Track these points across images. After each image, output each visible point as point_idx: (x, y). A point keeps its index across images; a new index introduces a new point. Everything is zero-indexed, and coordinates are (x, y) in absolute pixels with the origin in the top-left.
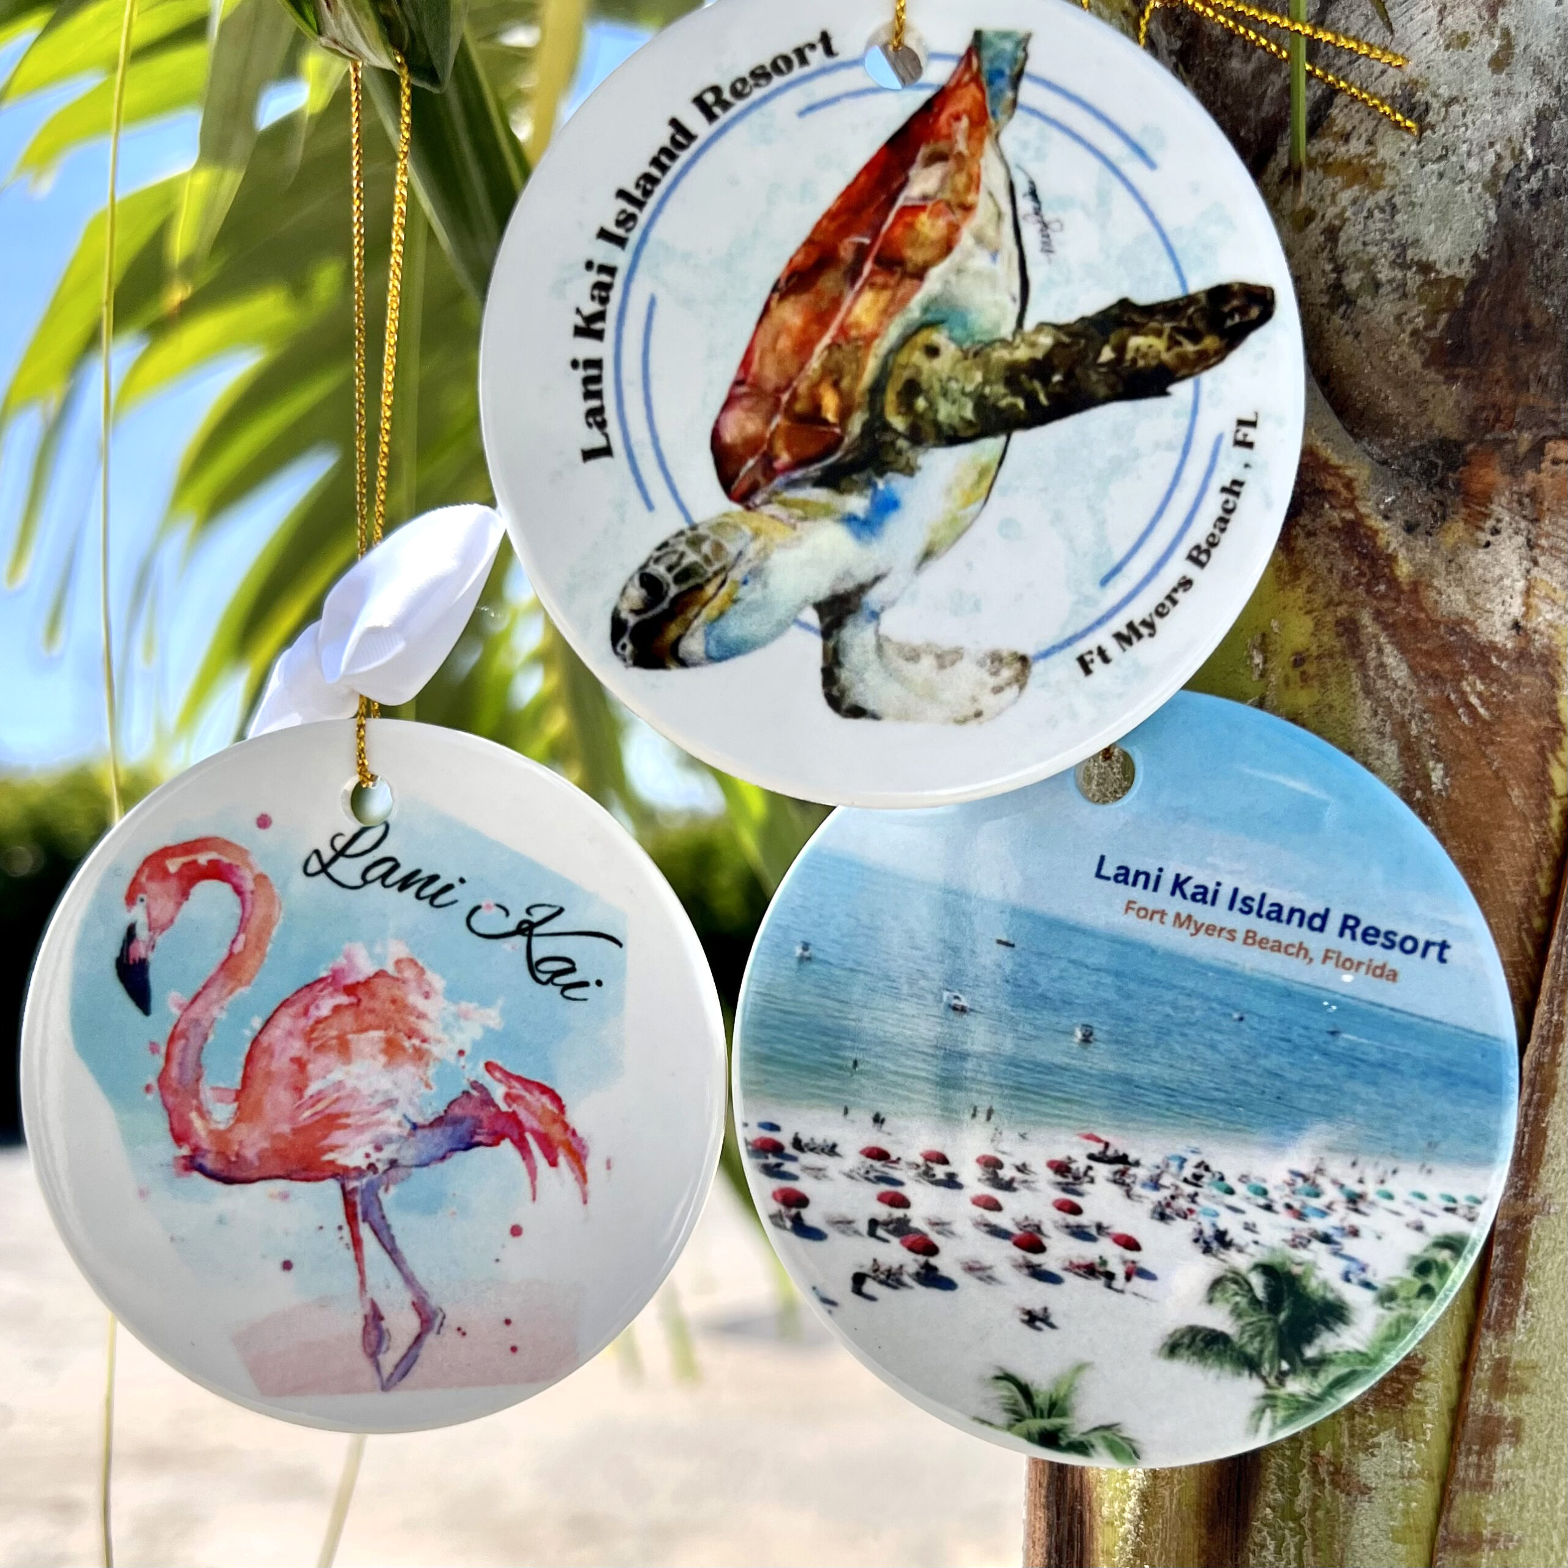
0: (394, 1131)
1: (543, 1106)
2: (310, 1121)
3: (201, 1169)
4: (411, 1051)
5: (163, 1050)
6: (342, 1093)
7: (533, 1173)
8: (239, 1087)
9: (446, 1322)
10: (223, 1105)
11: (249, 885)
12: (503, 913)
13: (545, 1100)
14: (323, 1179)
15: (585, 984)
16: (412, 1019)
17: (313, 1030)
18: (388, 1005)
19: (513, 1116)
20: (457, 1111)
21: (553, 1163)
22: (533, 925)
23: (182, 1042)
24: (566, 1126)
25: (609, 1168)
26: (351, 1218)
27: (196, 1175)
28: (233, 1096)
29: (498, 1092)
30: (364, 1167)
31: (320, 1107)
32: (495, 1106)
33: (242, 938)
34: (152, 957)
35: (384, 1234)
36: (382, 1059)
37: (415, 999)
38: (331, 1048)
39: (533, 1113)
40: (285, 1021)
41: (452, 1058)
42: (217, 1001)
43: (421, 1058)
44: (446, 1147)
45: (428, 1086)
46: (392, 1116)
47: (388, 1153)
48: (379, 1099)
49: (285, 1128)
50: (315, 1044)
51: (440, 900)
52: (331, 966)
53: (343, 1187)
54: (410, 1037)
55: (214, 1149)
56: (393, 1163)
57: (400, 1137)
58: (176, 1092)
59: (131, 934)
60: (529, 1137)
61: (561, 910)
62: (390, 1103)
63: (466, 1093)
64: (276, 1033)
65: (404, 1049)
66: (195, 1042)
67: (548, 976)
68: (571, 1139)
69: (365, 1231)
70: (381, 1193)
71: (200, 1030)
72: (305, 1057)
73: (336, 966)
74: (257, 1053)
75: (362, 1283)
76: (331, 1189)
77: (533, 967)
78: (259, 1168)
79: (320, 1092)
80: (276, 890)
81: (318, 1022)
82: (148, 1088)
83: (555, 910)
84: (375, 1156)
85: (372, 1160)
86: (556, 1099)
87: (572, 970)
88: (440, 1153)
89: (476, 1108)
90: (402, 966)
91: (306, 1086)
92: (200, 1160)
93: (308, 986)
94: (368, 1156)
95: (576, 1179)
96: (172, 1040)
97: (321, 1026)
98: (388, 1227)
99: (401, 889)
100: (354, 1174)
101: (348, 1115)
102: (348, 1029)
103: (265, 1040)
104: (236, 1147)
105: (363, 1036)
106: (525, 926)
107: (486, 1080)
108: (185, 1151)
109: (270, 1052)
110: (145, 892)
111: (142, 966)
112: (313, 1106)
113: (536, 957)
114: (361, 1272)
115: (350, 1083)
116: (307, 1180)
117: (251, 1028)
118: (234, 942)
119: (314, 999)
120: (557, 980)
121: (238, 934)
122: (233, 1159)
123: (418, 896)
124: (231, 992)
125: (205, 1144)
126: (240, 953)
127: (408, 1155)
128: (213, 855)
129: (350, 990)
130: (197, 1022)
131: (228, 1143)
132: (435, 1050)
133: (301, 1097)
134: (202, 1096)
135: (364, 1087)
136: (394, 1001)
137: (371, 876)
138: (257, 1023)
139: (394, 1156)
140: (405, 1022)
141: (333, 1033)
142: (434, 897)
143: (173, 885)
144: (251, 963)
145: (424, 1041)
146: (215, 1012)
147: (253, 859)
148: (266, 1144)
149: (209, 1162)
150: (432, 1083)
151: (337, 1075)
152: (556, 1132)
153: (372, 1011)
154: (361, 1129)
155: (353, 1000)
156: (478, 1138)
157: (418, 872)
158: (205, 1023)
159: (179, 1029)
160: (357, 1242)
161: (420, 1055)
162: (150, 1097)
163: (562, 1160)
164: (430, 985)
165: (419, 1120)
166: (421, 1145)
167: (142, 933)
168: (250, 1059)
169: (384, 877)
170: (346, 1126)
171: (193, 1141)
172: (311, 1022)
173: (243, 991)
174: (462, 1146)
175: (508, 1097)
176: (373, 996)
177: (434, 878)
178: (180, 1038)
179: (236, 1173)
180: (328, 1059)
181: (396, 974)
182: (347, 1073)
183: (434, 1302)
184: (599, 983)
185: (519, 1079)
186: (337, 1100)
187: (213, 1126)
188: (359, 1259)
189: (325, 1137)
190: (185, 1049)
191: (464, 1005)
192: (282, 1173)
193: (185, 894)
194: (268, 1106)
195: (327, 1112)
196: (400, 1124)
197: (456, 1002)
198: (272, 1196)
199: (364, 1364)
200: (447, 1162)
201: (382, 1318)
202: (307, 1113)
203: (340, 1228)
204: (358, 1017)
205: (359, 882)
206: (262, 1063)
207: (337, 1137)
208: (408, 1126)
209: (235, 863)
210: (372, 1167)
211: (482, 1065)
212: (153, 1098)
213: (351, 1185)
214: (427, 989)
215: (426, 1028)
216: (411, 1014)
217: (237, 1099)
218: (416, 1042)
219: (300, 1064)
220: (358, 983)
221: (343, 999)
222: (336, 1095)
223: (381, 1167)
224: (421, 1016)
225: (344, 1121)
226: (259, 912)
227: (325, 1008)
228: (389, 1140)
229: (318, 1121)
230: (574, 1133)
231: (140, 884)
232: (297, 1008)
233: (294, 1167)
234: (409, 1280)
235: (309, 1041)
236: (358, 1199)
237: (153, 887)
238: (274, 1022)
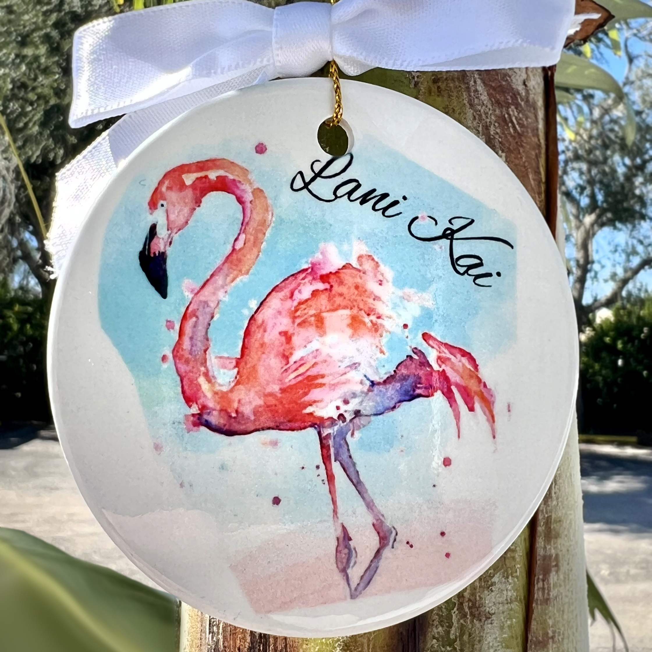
0: (358, 388)
1: (463, 365)
2: (293, 382)
3: (208, 425)
4: (369, 324)
5: (177, 327)
6: (319, 359)
7: (457, 417)
8: (239, 357)
9: (398, 538)
10: (226, 371)
11: (248, 197)
12: (434, 222)
13: (464, 360)
14: (305, 428)
15: (489, 275)
16: (371, 301)
17: (296, 310)
18: (353, 290)
19: (443, 374)
20: (404, 371)
21: (471, 409)
22: (454, 232)
23: (194, 319)
24: (479, 381)
25: (509, 411)
26: (326, 459)
27: (203, 429)
28: (234, 363)
29: (432, 356)
30: (335, 417)
31: (302, 370)
32: (430, 366)
33: (243, 237)
34: (170, 252)
35: (351, 470)
36: (349, 331)
37: (372, 286)
38: (311, 325)
39: (456, 371)
40: (275, 302)
41: (399, 330)
42: (223, 287)
43: (376, 330)
44: (396, 399)
45: (382, 352)
46: (355, 376)
47: (353, 405)
48: (347, 363)
49: (275, 388)
50: (298, 321)
51: (389, 212)
52: (310, 260)
53: (319, 433)
54: (368, 315)
55: (218, 407)
56: (357, 413)
57: (362, 392)
58: (187, 362)
59: (153, 231)
60: (453, 388)
61: (472, 221)
62: (355, 366)
63: (410, 357)
65: (364, 323)
66: (203, 320)
67: (465, 269)
68: (483, 390)
69: (336, 468)
70: (348, 437)
71: (207, 310)
72: (291, 331)
73: (314, 260)
74: (253, 328)
75: (335, 511)
76: (311, 433)
77: (454, 262)
78: (255, 420)
79: (302, 359)
80: (270, 202)
81: (300, 303)
82: (164, 358)
83: (469, 221)
84: (344, 408)
85: (341, 411)
86: (472, 360)
87: (481, 264)
88: (392, 405)
89: (416, 368)
90: (364, 260)
91: (291, 354)
92: (205, 417)
93: (293, 275)
94: (338, 408)
95: (488, 420)
96: (185, 318)
97: (303, 306)
98: (354, 464)
99: (362, 203)
100: (327, 423)
101: (323, 376)
102: (323, 308)
103: (260, 318)
104: (235, 405)
105: (335, 314)
106: (449, 232)
107: (423, 346)
108: (195, 410)
109: (263, 327)
110: (165, 199)
111: (162, 257)
112: (296, 369)
113: (455, 257)
114: (334, 502)
115: (325, 351)
116: (293, 430)
117: (250, 309)
118: (236, 240)
119: (299, 285)
120: (470, 272)
121: (239, 234)
122: (234, 415)
123: (374, 208)
124: (233, 280)
125: (211, 404)
126: (240, 250)
127: (368, 407)
128: (221, 173)
129: (324, 278)
130: (206, 304)
131: (230, 402)
133: (288, 363)
134: (208, 363)
136: (357, 287)
137: (340, 193)
138: (254, 305)
139: (358, 408)
140: (365, 303)
141: (312, 312)
142: (385, 209)
143: (189, 194)
144: (250, 257)
145: (379, 317)
146: (221, 295)
147: (252, 177)
148: (260, 402)
149: (214, 419)
150: (384, 349)
151: (315, 345)
152: (473, 385)
153: (341, 295)
154: (334, 386)
155: (327, 286)
156: (418, 391)
157: (374, 190)
158: (212, 305)
159: (190, 309)
160: (330, 478)
161: (376, 328)
162: (165, 366)
163: (477, 406)
164: (382, 275)
165: (376, 378)
166: (378, 399)
167: (162, 232)
168: (247, 333)
169: (350, 193)
170: (322, 385)
171: (200, 401)
172: (295, 303)
173: (242, 279)
174: (407, 398)
175: (441, 360)
176: (341, 283)
177: (385, 196)
178: (191, 317)
179: (237, 427)
181: (358, 267)
182: (323, 344)
183: (388, 523)
184: (499, 274)
185: (446, 345)
186: (315, 364)
187: (217, 388)
188: (332, 491)
189: (306, 394)
190: (195, 326)
191: (407, 290)
192: (272, 424)
193: (198, 202)
194: (261, 370)
195: (309, 373)
196: (361, 383)
197: (401, 288)
198: (264, 444)
199: (338, 577)
200: (397, 411)
201: (350, 539)
202: (293, 376)
203: (318, 467)
204: (330, 299)
205: (333, 197)
206: (257, 335)
207: (315, 394)
208: (368, 383)
209: (237, 178)
210: (341, 417)
211: (420, 336)
212: (169, 366)
213: (325, 432)
214: (381, 278)
215: (380, 308)
216: (369, 297)
217: (237, 365)
218: (373, 318)
219: (287, 336)
220: (331, 273)
221: (320, 286)
222: (314, 361)
223: (348, 417)
224: (376, 298)
225: (320, 381)
226: (257, 217)
227: (306, 292)
228: (354, 395)
229: (300, 382)
230: (485, 386)
231: (161, 192)
232: (286, 292)
234: (370, 506)
235: (294, 318)
236: (331, 442)
237: (173, 196)
238: (266, 304)
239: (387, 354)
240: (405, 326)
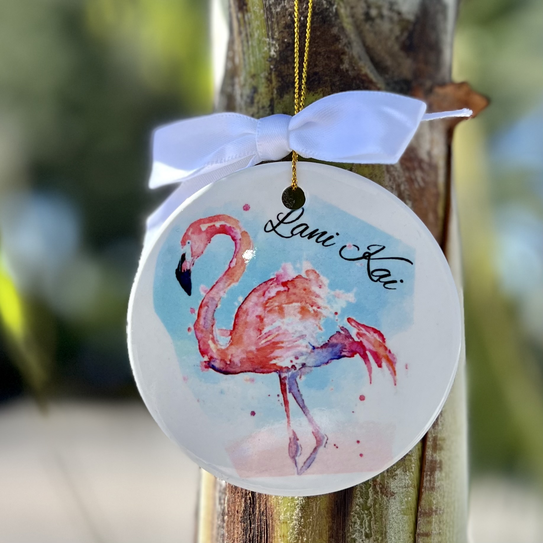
0: (304, 350)
1: (375, 338)
2: (264, 345)
3: (214, 368)
4: (312, 312)
5: (197, 312)
6: (281, 332)
7: (370, 370)
8: (232, 329)
9: (328, 442)
10: (224, 337)
11: (239, 236)
12: (357, 249)
13: (376, 335)
14: (271, 372)
15: (395, 282)
16: (313, 298)
17: (267, 303)
18: (302, 291)
19: (361, 343)
20: (334, 341)
21: (380, 366)
22: (370, 254)
23: (206, 308)
24: (386, 348)
25: (407, 368)
26: (284, 391)
27: (211, 370)
28: (229, 333)
29: (353, 332)
30: (290, 367)
31: (269, 338)
32: (352, 338)
33: (235, 260)
34: (192, 269)
35: (299, 399)
36: (299, 316)
37: (315, 289)
38: (275, 311)
39: (370, 342)
40: (254, 298)
41: (332, 316)
42: (223, 289)
43: (317, 316)
44: (329, 358)
45: (320, 329)
46: (303, 343)
47: (301, 360)
48: (298, 334)
49: (253, 348)
50: (268, 309)
51: (327, 243)
52: (276, 273)
53: (280, 376)
54: (312, 306)
55: (220, 358)
56: (304, 365)
57: (307, 352)
58: (202, 331)
59: (183, 257)
60: (368, 353)
61: (384, 247)
62: (302, 337)
63: (338, 332)
64: (249, 304)
65: (309, 311)
66: (212, 308)
67: (378, 278)
68: (388, 354)
70: (298, 379)
71: (214, 302)
72: (263, 316)
73: (278, 273)
74: (240, 313)
75: (289, 422)
76: (275, 376)
77: (370, 274)
78: (241, 366)
79: (270, 331)
80: (251, 239)
81: (269, 299)
82: (189, 329)
83: (381, 247)
84: (295, 362)
85: (294, 363)
86: (381, 335)
87: (389, 275)
88: (326, 360)
89: (343, 339)
90: (309, 273)
91: (263, 329)
92: (213, 363)
93: (265, 282)
94: (291, 361)
95: (391, 373)
96: (201, 307)
97: (271, 301)
98: (301, 395)
99: (309, 238)
100: (285, 370)
101: (282, 342)
102: (283, 302)
103: (244, 307)
104: (229, 357)
105: (290, 305)
106: (367, 255)
107: (348, 326)
108: (206, 359)
109: (246, 313)
110: (190, 239)
111: (189, 272)
112: (266, 338)
113: (371, 270)
114: (288, 417)
115: (284, 327)
116: (263, 373)
117: (238, 302)
118: (231, 262)
119: (268, 288)
120: (382, 280)
121: (233, 259)
122: (228, 363)
123: (317, 241)
124: (229, 285)
125: (215, 356)
126: (234, 267)
127: (310, 361)
128: (223, 223)
129: (284, 284)
130: (213, 299)
131: (226, 355)
132: (324, 312)
133: (261, 334)
134: (214, 333)
135: (290, 329)
136: (305, 290)
137: (295, 232)
138: (241, 299)
139: (304, 362)
140: (310, 299)
141: (276, 304)
142: (324, 242)
143: (204, 236)
144: (239, 272)
145: (319, 308)
146: (222, 294)
147: (240, 224)
148: (244, 356)
149: (217, 364)
150: (322, 327)
151: (277, 324)
152: (381, 351)
154: (289, 349)
155: (286, 289)
156: (343, 354)
157: (317, 230)
158: (217, 299)
159: (204, 302)
160: (286, 402)
161: (316, 314)
162: (190, 334)
163: (384, 364)
164: (322, 282)
165: (316, 345)
166: (317, 357)
167: (188, 258)
168: (237, 316)
169: (301, 232)
170: (282, 348)
171: (209, 354)
172: (266, 299)
173: (234, 285)
174: (336, 357)
175: (358, 334)
176: (295, 287)
177: (324, 233)
178: (204, 306)
179: (230, 370)
180: (274, 316)
181: (306, 277)
182: (283, 323)
183: (322, 432)
184: (402, 281)
185: (363, 326)
186: (278, 335)
187: (219, 347)
188: (287, 411)
189: (272, 352)
190: (207, 311)
191: (338, 291)
192: (251, 369)
193: (209, 240)
194: (245, 338)
195: (273, 340)
196: (307, 347)
197: (334, 290)
198: (247, 380)
199: (290, 461)
200: (329, 365)
201: (298, 440)
202: (263, 341)
203: (278, 395)
204: (288, 296)
205: (291, 235)
206: (243, 318)
207: (277, 352)
208: (311, 348)
209: (232, 226)
210: (293, 366)
211: (346, 319)
212: (192, 333)
213: (283, 375)
214: (321, 284)
215: (320, 302)
216: (312, 295)
217: (231, 334)
218: (315, 308)
219: (261, 318)
220: (288, 281)
221: (282, 289)
222: (277, 333)
223: (298, 367)
224: (318, 296)
225: (281, 345)
226: (243, 248)
227: (273, 292)
228: (302, 354)
229: (268, 345)
230: (390, 352)
231: (188, 236)
232: (260, 292)
233: (256, 367)
234: (311, 421)
235: (265, 308)
236: (287, 382)
237: (194, 237)
238: (249, 299)
239: (324, 330)
240: (336, 313)
